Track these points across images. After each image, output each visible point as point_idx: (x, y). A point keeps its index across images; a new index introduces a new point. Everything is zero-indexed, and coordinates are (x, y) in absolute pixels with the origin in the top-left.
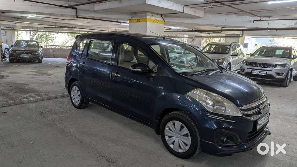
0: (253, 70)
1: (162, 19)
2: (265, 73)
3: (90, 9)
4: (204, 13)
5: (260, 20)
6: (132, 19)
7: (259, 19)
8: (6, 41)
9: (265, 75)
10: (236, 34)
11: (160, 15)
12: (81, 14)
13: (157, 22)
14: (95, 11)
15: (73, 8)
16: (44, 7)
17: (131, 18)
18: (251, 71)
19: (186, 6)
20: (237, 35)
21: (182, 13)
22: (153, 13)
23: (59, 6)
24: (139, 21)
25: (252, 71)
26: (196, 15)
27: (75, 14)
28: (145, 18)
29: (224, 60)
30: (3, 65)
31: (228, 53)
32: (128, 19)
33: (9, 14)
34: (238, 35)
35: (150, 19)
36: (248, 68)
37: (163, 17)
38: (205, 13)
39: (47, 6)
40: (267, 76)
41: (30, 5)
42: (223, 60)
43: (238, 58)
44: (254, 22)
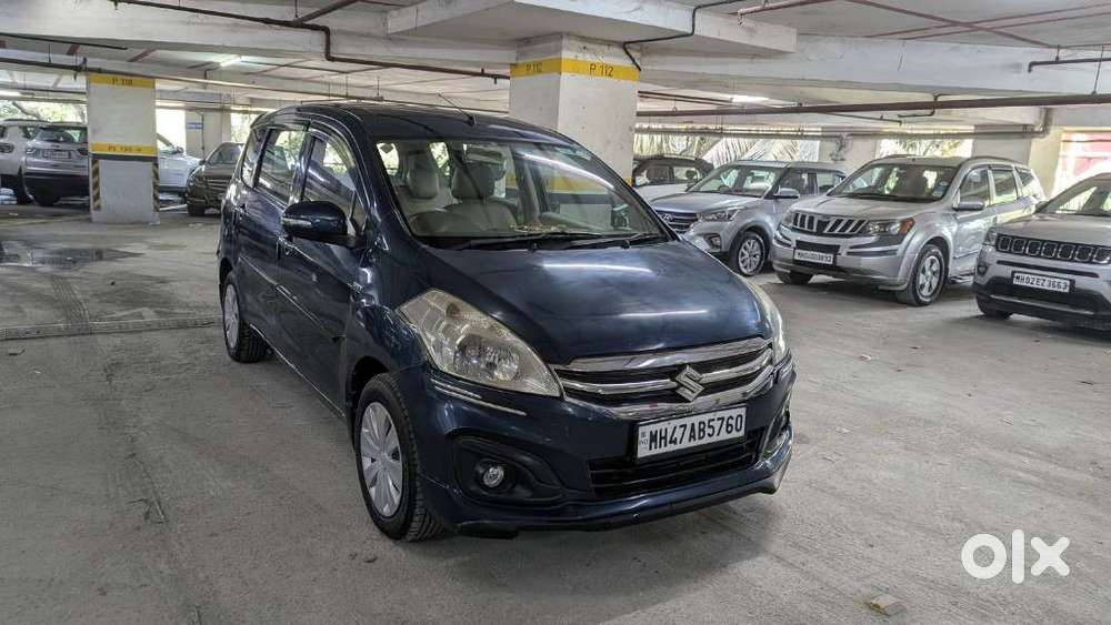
0: (1021, 269)
1: (628, 63)
2: (1068, 283)
3: (374, 31)
4: (799, 34)
5: (1057, 61)
6: (520, 62)
7: (1053, 59)
8: (203, 148)
9: (1067, 290)
10: (1020, 125)
11: (620, 47)
12: (343, 48)
13: (609, 71)
14: (388, 35)
15: (314, 28)
16: (228, 25)
17: (517, 59)
18: (1009, 275)
19: (699, 7)
20: (1020, 129)
21: (687, 35)
22: (587, 40)
23: (267, 21)
24: (537, 68)
25: (1013, 272)
26: (761, 44)
27: (322, 49)
28: (553, 57)
29: (912, 226)
30: (159, 223)
31: (938, 199)
32: (508, 61)
33: (161, 54)
34: (1025, 126)
35: (575, 61)
36: (999, 262)
37: (633, 54)
38: (803, 35)
39: (236, 24)
40: (1077, 297)
41: (182, 22)
42: (907, 225)
43: (995, 219)
44: (1030, 71)
